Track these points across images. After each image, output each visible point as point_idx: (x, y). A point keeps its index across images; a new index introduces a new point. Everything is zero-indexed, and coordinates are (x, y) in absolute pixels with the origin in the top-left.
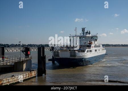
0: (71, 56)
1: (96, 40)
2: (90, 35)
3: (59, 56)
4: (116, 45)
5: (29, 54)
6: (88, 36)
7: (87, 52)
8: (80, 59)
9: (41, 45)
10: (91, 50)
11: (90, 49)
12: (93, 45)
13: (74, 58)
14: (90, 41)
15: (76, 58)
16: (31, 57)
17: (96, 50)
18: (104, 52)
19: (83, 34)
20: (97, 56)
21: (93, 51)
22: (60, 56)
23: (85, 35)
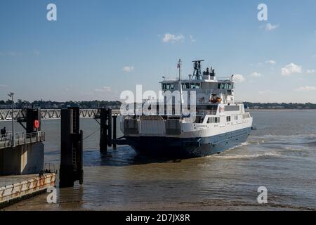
0: (168, 131)
1: (230, 92)
2: (215, 80)
3: (138, 132)
4: (269, 104)
5: (37, 126)
6: (209, 81)
7: (208, 122)
8: (191, 139)
9: (71, 103)
10: (216, 118)
11: (215, 114)
12: (221, 105)
13: (175, 136)
14: (213, 95)
15: (180, 136)
16: (43, 136)
17: (228, 119)
18: (249, 123)
19: (197, 75)
20: (231, 133)
21: (223, 120)
22: (140, 132)
23: (201, 78)
